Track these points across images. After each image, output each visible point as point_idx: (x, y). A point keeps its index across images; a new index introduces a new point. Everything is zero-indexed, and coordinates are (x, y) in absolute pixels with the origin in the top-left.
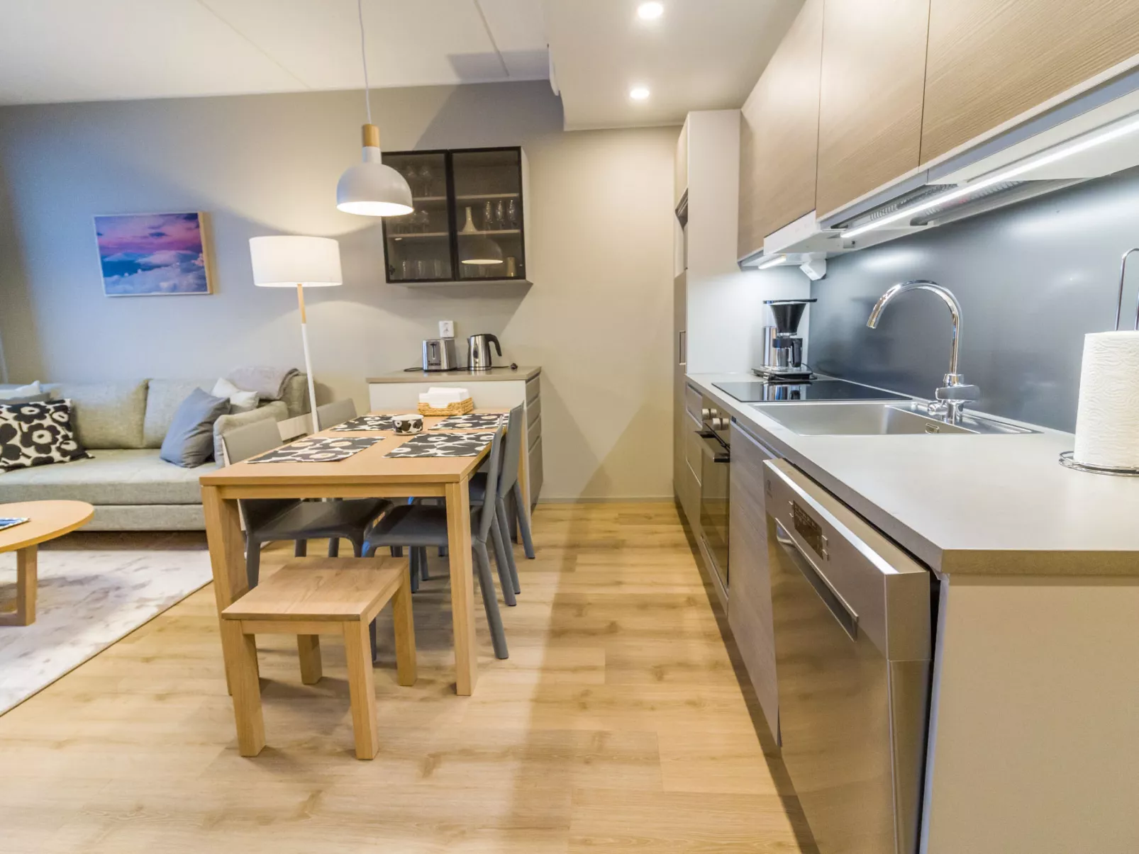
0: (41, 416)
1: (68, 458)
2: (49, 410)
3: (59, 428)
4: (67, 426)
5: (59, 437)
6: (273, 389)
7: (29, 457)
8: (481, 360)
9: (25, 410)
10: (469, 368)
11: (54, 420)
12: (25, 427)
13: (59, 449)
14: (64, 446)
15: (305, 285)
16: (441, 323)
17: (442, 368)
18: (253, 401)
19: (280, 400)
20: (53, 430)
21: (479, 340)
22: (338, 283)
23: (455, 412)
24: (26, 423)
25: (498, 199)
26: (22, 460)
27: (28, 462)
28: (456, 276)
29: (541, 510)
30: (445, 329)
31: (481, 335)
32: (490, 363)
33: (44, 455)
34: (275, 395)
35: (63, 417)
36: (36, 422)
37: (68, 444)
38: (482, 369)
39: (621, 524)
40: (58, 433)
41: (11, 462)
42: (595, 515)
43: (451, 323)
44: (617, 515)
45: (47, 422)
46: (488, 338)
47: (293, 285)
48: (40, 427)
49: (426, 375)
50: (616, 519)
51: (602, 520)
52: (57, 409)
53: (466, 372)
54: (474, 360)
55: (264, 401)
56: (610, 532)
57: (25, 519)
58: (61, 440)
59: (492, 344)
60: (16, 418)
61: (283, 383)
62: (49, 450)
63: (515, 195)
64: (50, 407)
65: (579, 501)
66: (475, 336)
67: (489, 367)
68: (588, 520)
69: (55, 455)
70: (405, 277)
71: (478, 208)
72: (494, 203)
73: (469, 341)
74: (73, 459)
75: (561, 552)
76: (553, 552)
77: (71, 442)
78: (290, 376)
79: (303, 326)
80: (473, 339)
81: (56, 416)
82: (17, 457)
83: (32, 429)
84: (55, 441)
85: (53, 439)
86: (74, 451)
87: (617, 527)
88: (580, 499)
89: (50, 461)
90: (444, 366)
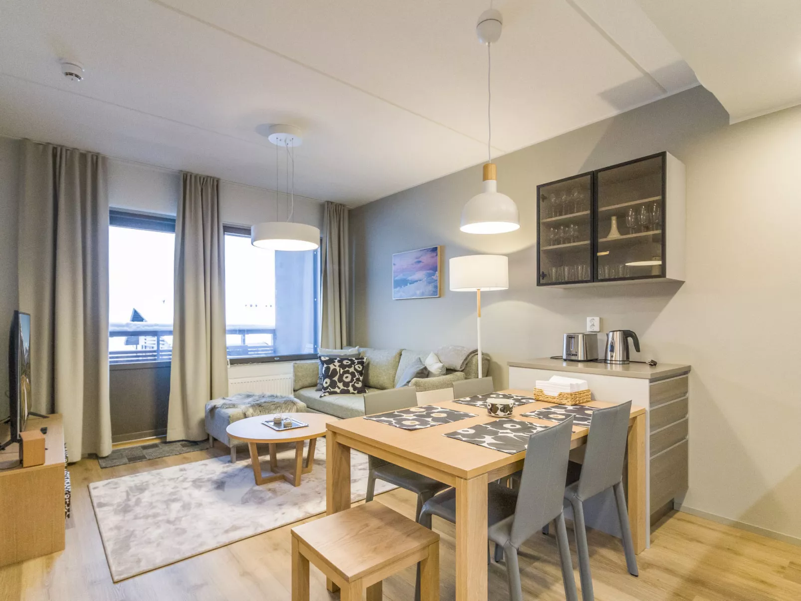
0: (350, 366)
1: (356, 392)
2: (355, 363)
3: (356, 374)
4: (361, 373)
5: (355, 379)
6: (457, 363)
7: (339, 388)
8: (618, 354)
9: (345, 362)
10: (605, 361)
11: (355, 369)
12: (342, 371)
13: (353, 386)
14: (356, 385)
15: (483, 289)
16: (588, 319)
17: (579, 359)
18: (440, 371)
19: (462, 371)
20: (353, 375)
21: (618, 337)
22: (505, 287)
23: (564, 402)
24: (343, 369)
25: (641, 205)
26: (337, 390)
27: (338, 391)
28: (594, 278)
29: (679, 520)
30: (591, 324)
31: (620, 331)
32: (628, 357)
33: (345, 388)
34: (458, 368)
35: (360, 368)
36: (347, 369)
37: (358, 383)
38: (618, 362)
39: (786, 577)
40: (355, 376)
41: (332, 390)
42: (751, 549)
43: (597, 319)
44: (785, 562)
45: (352, 370)
46: (627, 334)
47: (474, 290)
48: (348, 372)
49: (565, 364)
50: (783, 568)
51: (760, 561)
52: (359, 363)
53: (603, 364)
54: (611, 354)
55: (449, 371)
56: (763, 582)
57: (307, 425)
58: (355, 381)
59: (630, 340)
60: (339, 366)
61: (466, 359)
62: (348, 386)
63: (659, 198)
64: (356, 361)
65: (737, 525)
66: (614, 331)
67: (627, 360)
68: (736, 553)
69: (351, 389)
70: (554, 280)
71: (621, 216)
72: (637, 209)
73: (608, 335)
74: (358, 393)
75: (675, 582)
76: (665, 577)
77: (360, 383)
78: (473, 355)
79: (479, 319)
80: (611, 334)
81: (356, 367)
82: (334, 388)
83: (345, 372)
84: (352, 380)
85: (351, 380)
86: (360, 388)
87: (775, 579)
88: (737, 523)
89: (348, 392)
90: (581, 356)
